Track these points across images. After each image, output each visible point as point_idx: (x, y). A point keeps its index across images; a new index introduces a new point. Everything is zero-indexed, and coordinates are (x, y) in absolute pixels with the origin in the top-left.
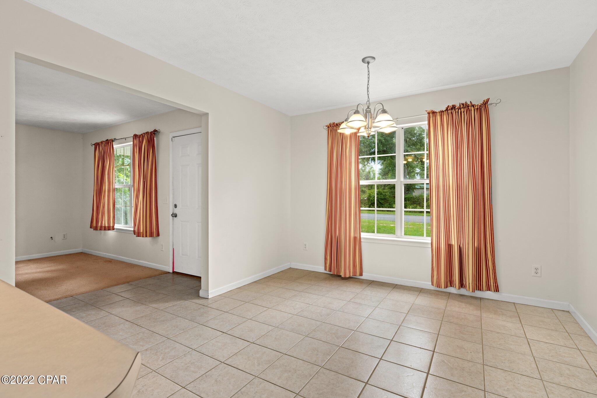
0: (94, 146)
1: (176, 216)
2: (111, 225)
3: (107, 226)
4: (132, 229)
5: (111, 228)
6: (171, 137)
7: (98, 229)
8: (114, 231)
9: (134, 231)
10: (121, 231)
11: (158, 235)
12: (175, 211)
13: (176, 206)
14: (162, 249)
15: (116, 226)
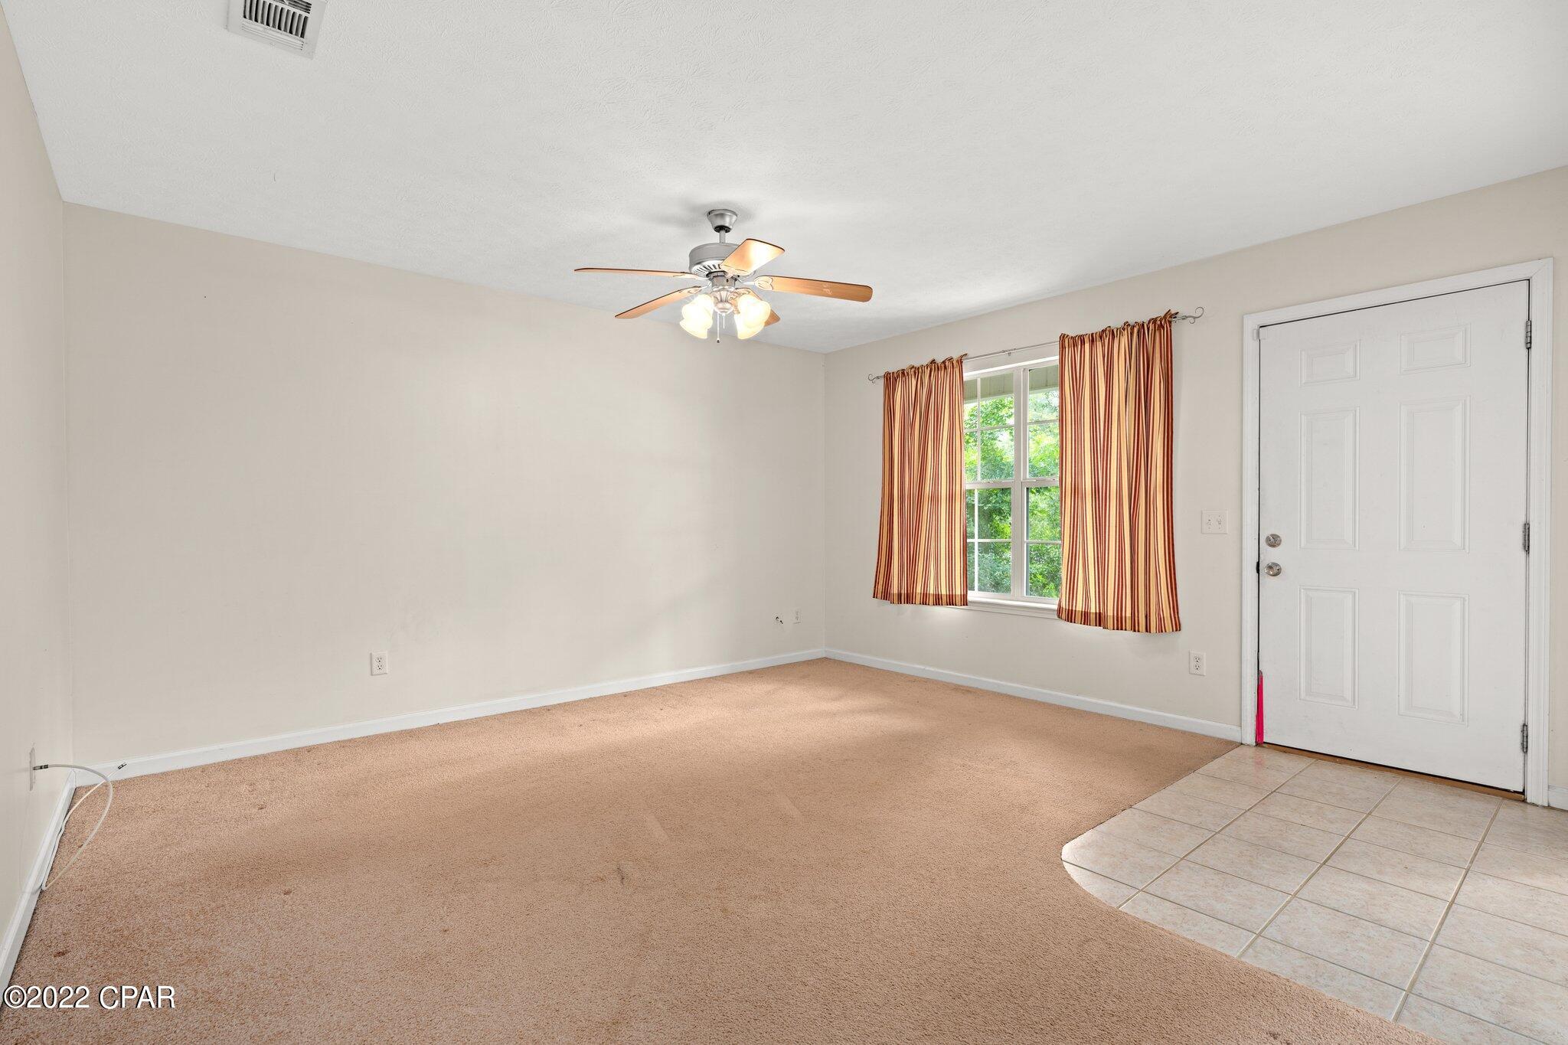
0: (881, 383)
1: (1275, 570)
2: (958, 592)
3: (944, 592)
4: (1055, 607)
5: (958, 600)
6: (1251, 323)
7: (918, 601)
8: (965, 607)
9: (1059, 611)
10: (989, 610)
11: (1177, 627)
12: (1270, 555)
13: (1274, 541)
14: (1193, 670)
15: (972, 596)
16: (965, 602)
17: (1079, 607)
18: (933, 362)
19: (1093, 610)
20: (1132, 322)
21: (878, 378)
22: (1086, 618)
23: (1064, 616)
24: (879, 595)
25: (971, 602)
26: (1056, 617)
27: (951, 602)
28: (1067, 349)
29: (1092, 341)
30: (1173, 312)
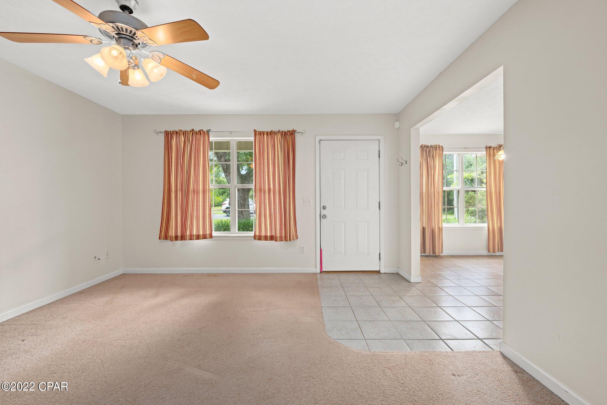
0: (164, 135)
2: (208, 233)
3: (201, 234)
4: (253, 235)
5: (208, 236)
6: (318, 139)
8: (211, 239)
9: (255, 236)
10: (222, 239)
11: (296, 238)
12: (324, 212)
13: (324, 208)
14: (302, 252)
15: (214, 234)
16: (211, 236)
17: (263, 234)
18: (193, 130)
19: (269, 235)
20: (281, 130)
21: (161, 132)
22: (266, 238)
23: (257, 238)
24: (162, 238)
25: (213, 236)
26: (253, 239)
27: (205, 237)
28: (257, 136)
29: (267, 134)
30: (295, 130)
